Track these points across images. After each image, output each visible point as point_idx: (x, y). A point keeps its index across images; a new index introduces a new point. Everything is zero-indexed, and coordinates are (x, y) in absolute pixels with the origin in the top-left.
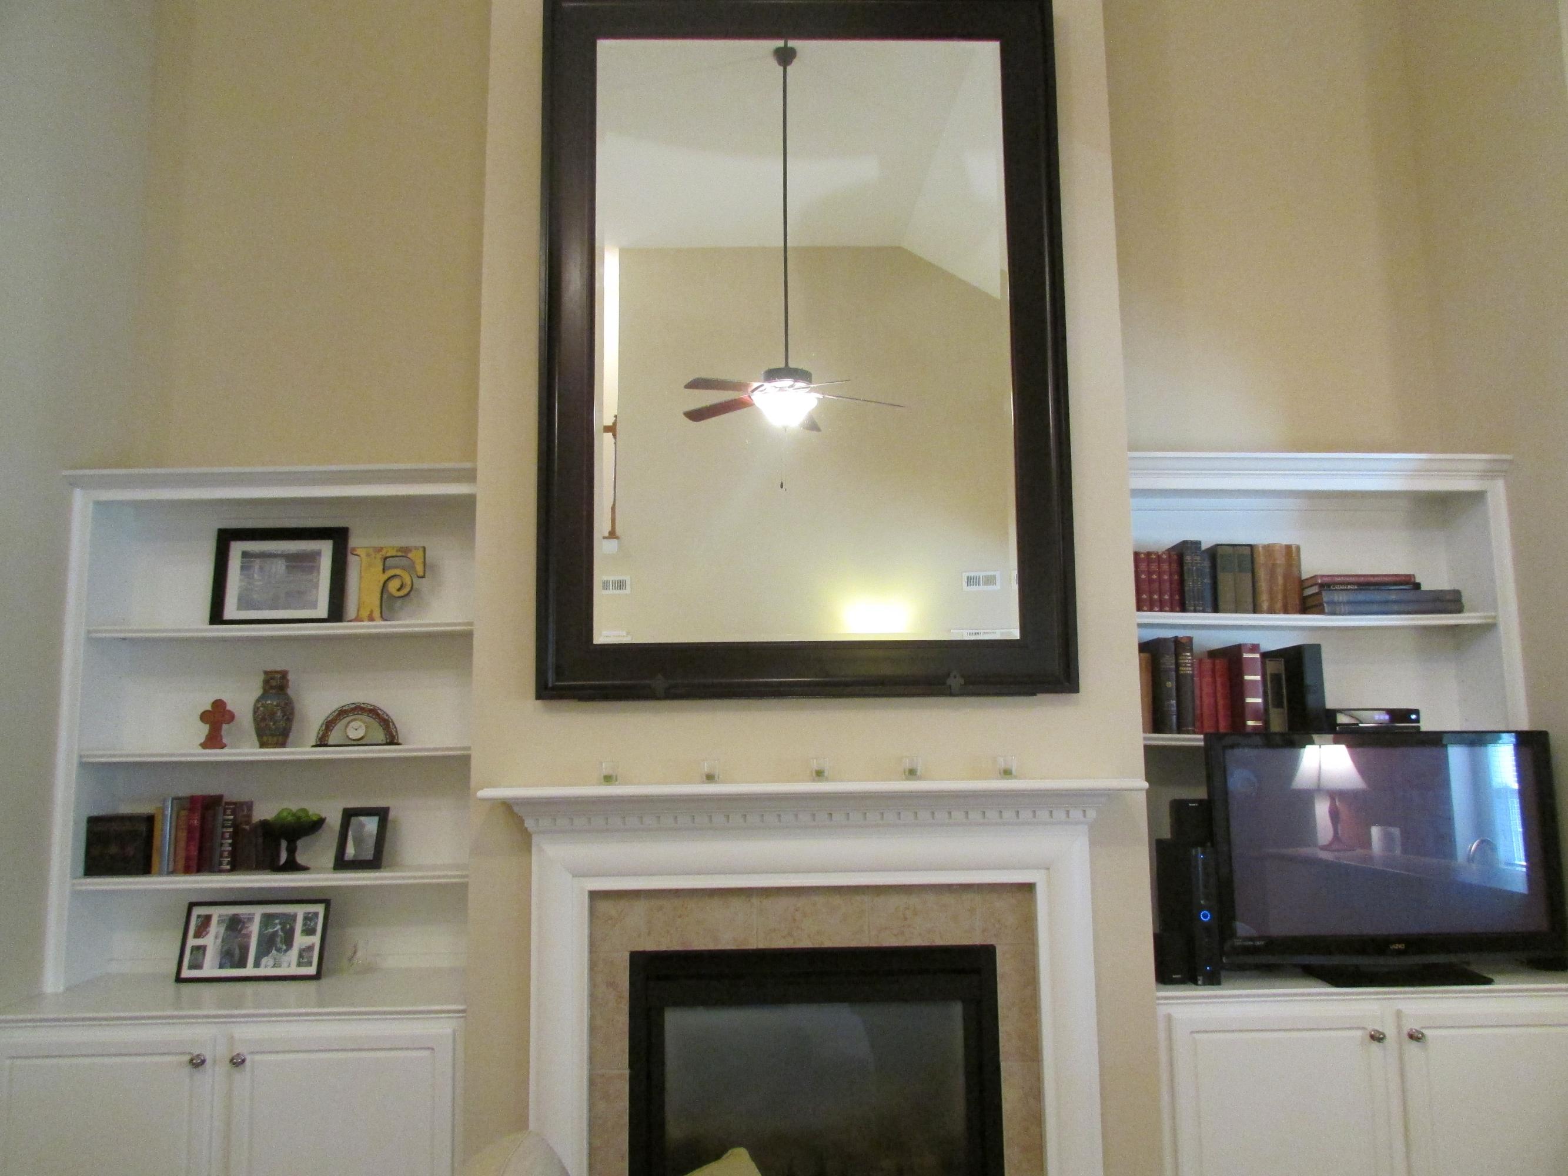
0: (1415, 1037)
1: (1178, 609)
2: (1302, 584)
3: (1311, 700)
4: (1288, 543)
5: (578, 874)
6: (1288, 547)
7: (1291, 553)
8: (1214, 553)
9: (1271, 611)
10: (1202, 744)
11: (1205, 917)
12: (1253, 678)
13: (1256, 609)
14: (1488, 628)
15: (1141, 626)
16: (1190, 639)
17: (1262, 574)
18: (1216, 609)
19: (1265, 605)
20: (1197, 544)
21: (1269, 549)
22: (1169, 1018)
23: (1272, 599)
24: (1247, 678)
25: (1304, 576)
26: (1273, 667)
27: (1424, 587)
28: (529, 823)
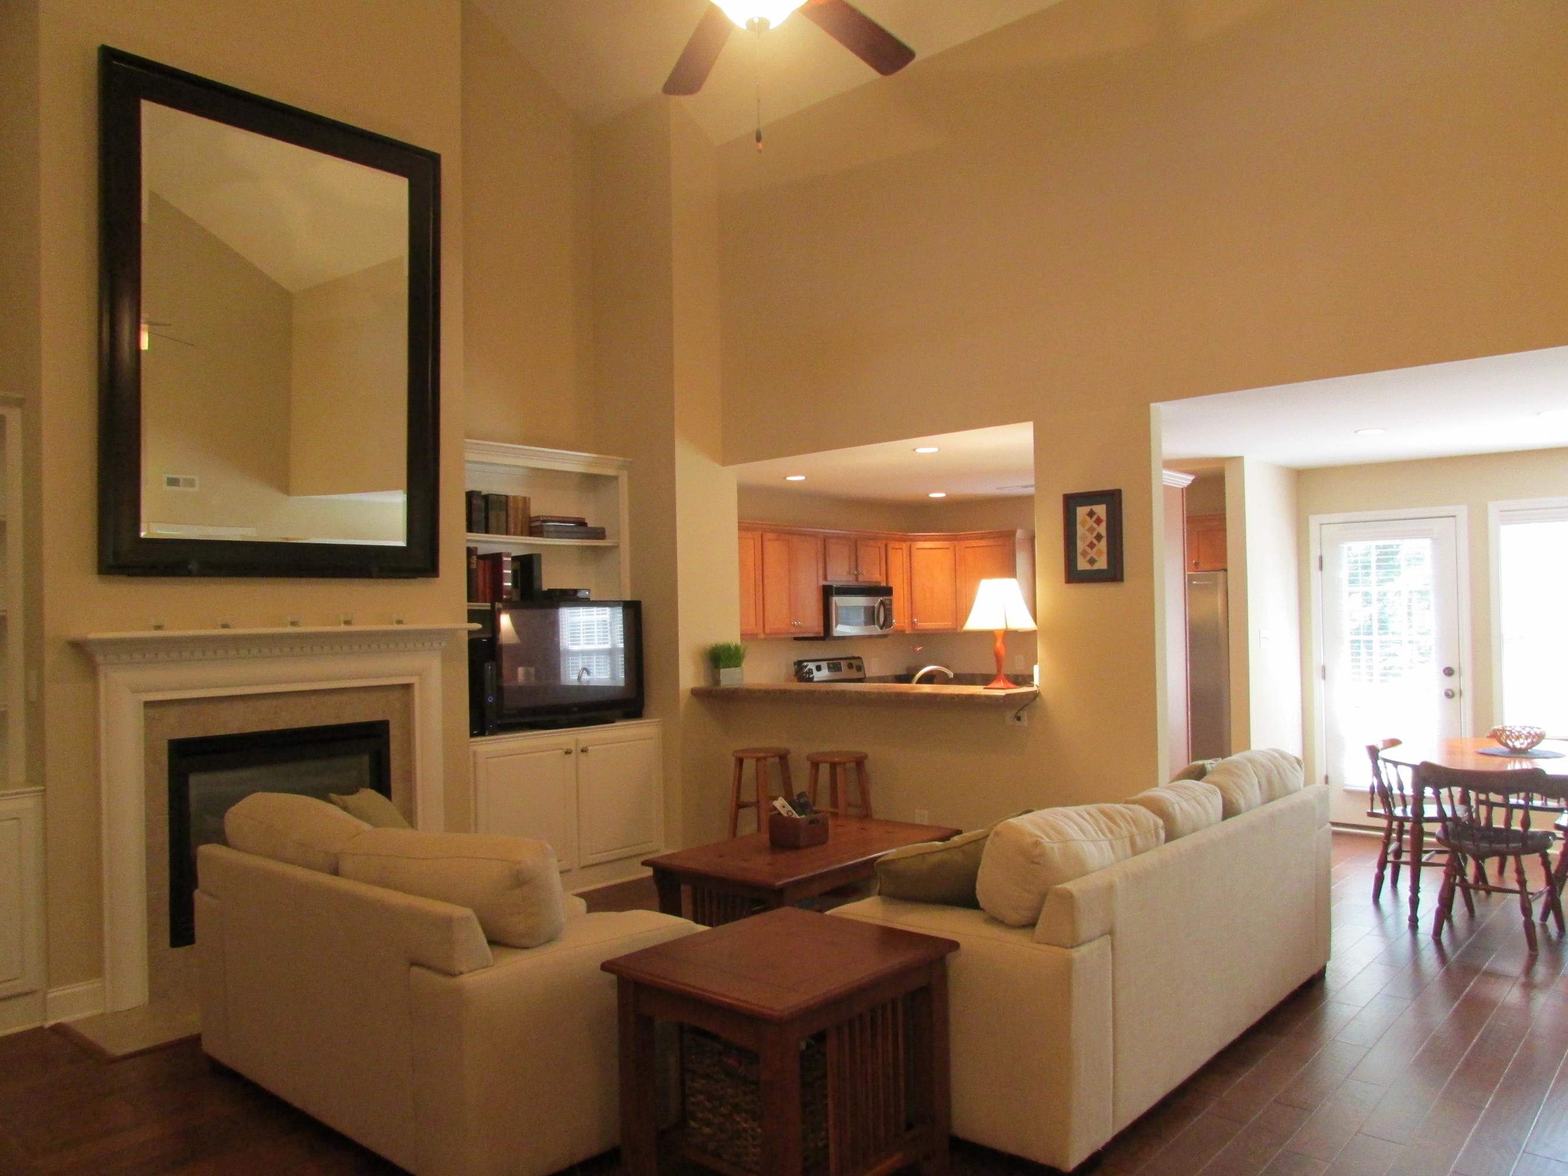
0: (584, 751)
1: (484, 531)
2: (531, 520)
3: (536, 584)
4: (524, 496)
5: (136, 691)
6: (525, 498)
7: (526, 501)
8: (486, 498)
9: (515, 534)
10: (489, 608)
11: (490, 700)
12: (508, 571)
13: (507, 533)
14: (614, 548)
15: (468, 541)
16: (476, 549)
17: (511, 512)
18: (487, 532)
19: (512, 530)
20: (479, 493)
21: (515, 497)
22: (475, 753)
23: (516, 528)
24: (505, 571)
25: (532, 515)
26: (518, 565)
27: (589, 525)
28: (100, 659)
